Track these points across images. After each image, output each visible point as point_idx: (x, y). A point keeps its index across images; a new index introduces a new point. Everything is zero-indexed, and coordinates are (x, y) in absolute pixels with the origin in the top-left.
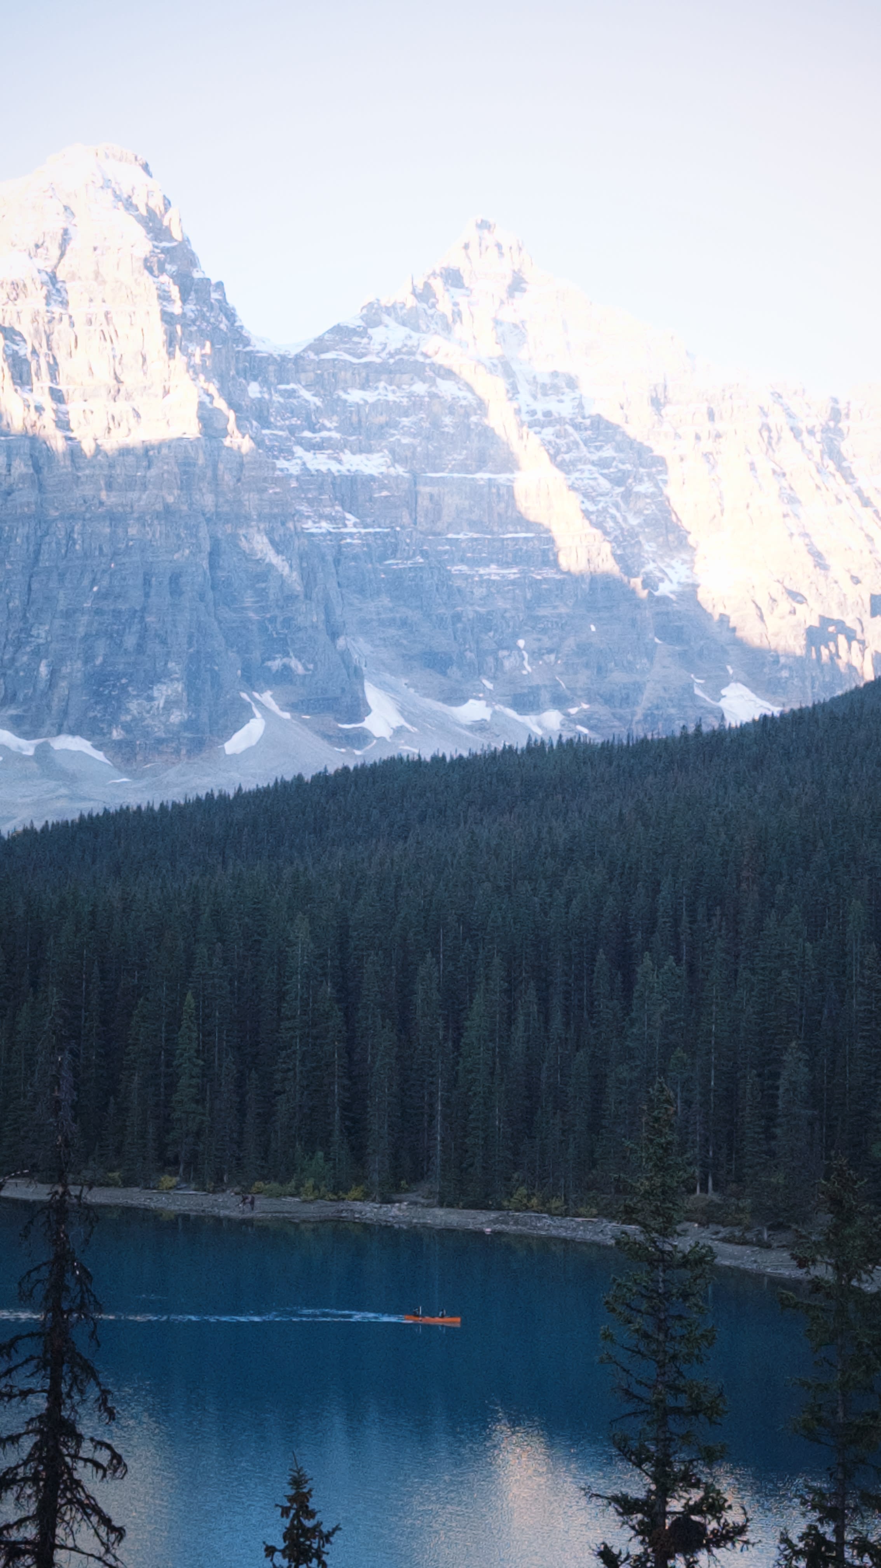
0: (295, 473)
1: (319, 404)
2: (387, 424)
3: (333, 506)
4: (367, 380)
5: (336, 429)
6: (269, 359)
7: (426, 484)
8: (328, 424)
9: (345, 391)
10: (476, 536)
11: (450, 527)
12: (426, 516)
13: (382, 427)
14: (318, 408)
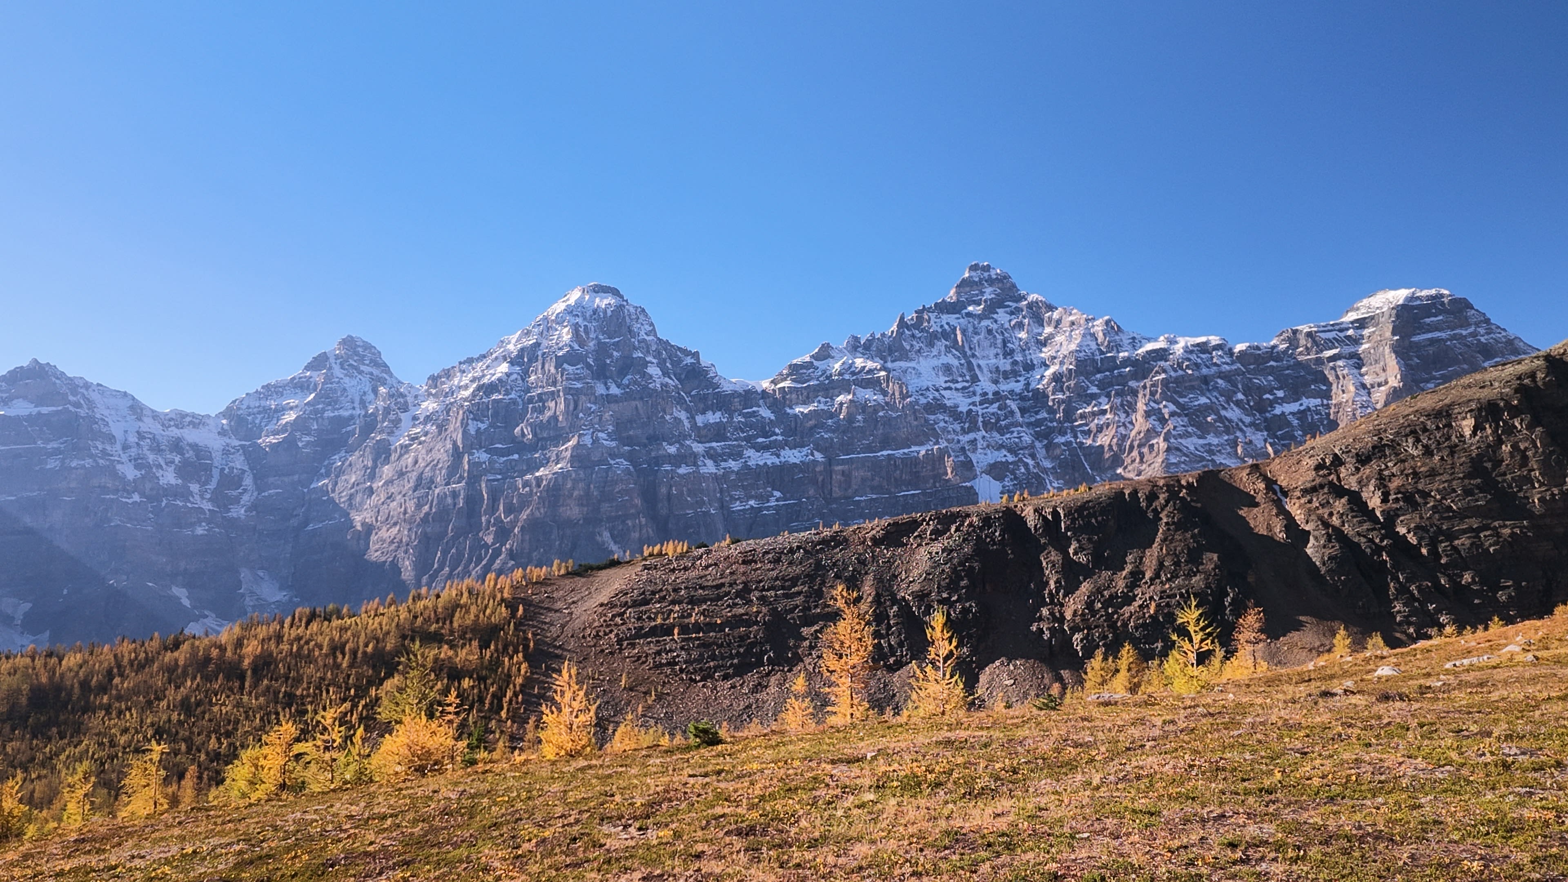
0: (736, 469)
1: (773, 418)
2: (815, 426)
3: (765, 488)
4: (808, 397)
5: (782, 434)
6: (735, 394)
7: (838, 464)
8: (777, 430)
9: (791, 408)
10: (874, 496)
11: (856, 493)
12: (840, 487)
13: (811, 428)
14: (771, 421)
